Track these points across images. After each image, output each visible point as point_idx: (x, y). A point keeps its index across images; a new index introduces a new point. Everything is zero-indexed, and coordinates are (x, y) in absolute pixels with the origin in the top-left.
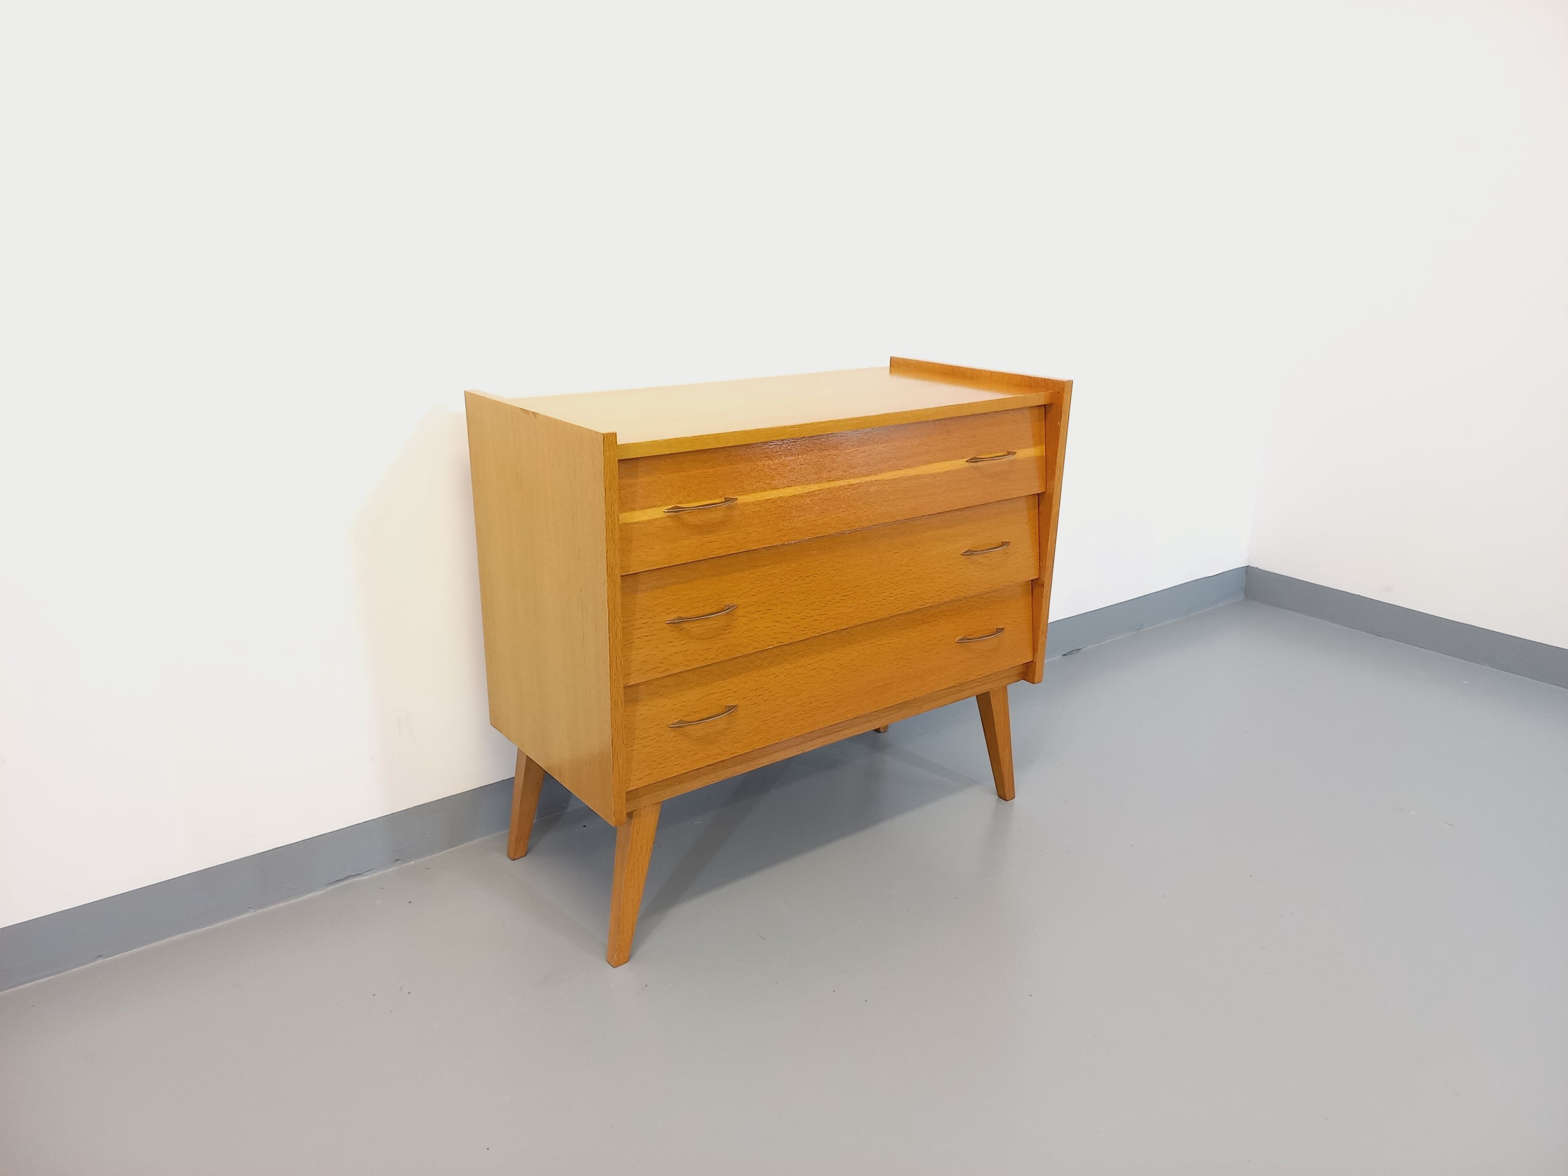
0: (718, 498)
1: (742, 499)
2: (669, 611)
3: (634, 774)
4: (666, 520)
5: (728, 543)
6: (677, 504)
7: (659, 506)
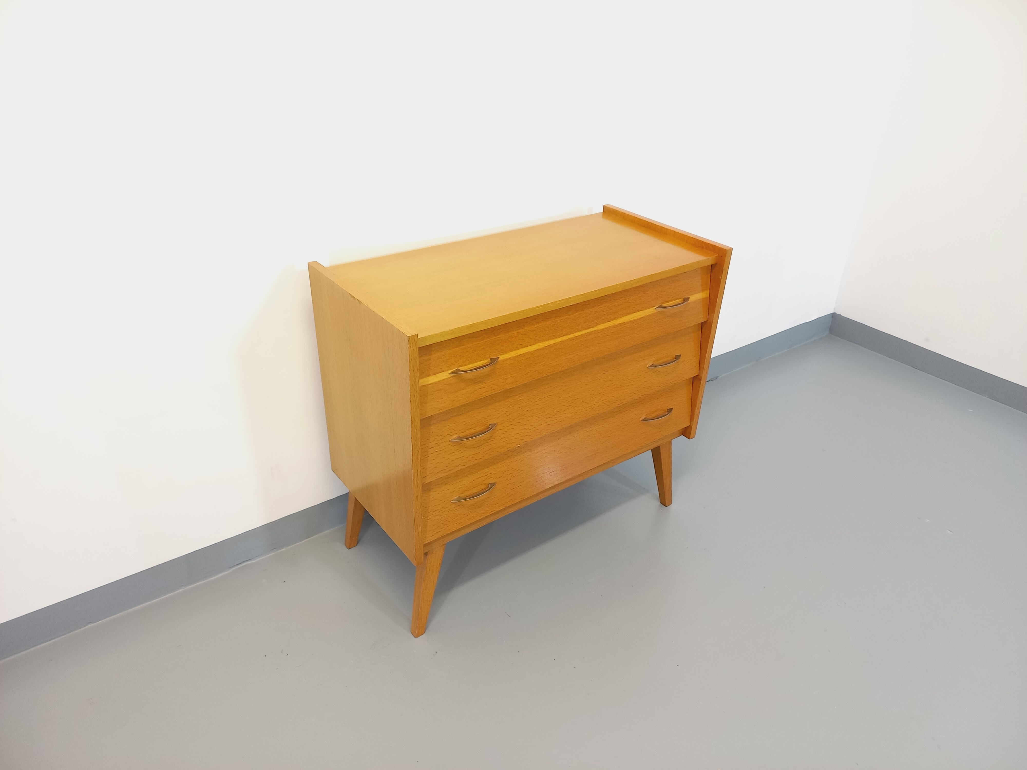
0: (486, 359)
1: (502, 357)
2: (452, 434)
3: (429, 533)
4: (451, 379)
5: (493, 387)
6: (458, 367)
7: (446, 371)
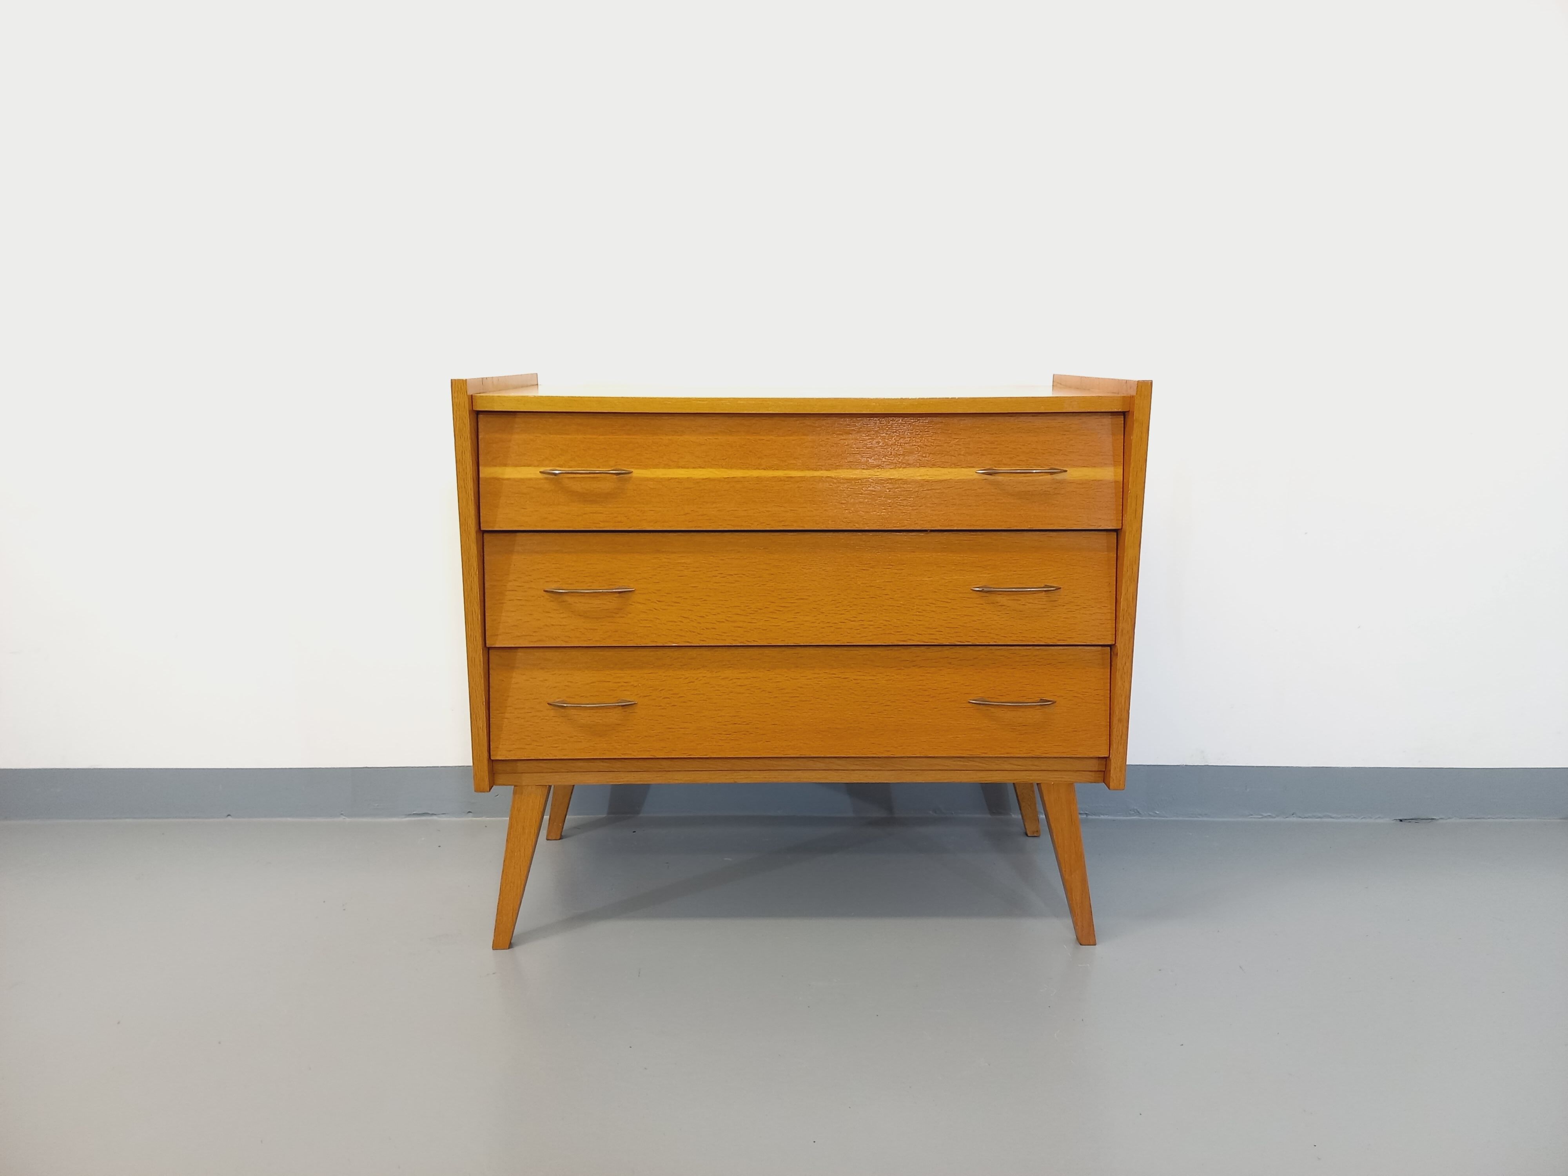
1: (638, 473)
2: (548, 579)
3: (503, 743)
4: (542, 481)
5: (616, 517)
7: (535, 466)
